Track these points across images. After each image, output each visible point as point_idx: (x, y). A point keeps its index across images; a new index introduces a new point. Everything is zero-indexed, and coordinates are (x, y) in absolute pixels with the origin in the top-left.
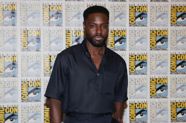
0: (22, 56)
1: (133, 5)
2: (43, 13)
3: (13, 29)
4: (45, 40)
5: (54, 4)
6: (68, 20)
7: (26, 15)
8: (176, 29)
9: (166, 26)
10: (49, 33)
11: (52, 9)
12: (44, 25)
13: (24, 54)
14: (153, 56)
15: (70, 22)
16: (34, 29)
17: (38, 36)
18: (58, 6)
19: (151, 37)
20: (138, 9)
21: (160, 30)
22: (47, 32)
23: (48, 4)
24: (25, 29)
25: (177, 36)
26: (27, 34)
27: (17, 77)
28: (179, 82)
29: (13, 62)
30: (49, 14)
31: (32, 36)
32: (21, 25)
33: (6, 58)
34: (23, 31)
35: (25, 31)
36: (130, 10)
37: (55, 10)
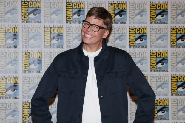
0: (23, 78)
1: (133, 27)
2: (45, 36)
3: (15, 51)
4: (46, 61)
5: (55, 27)
6: (69, 42)
7: (28, 37)
8: (176, 50)
9: (166, 47)
10: (50, 55)
11: (53, 31)
12: (45, 47)
13: (25, 76)
14: (153, 78)
15: (71, 43)
16: (35, 51)
17: (40, 58)
18: (59, 28)
19: (152, 59)
20: (138, 31)
21: (160, 51)
22: (48, 54)
23: (49, 26)
24: (26, 51)
25: (177, 57)
26: (29, 56)
27: (18, 99)
28: (180, 103)
29: (15, 83)
30: (51, 36)
31: (33, 58)
32: (23, 47)
33: (7, 79)
34: (25, 53)
35: (26, 53)
36: (130, 31)
37: (56, 32)
